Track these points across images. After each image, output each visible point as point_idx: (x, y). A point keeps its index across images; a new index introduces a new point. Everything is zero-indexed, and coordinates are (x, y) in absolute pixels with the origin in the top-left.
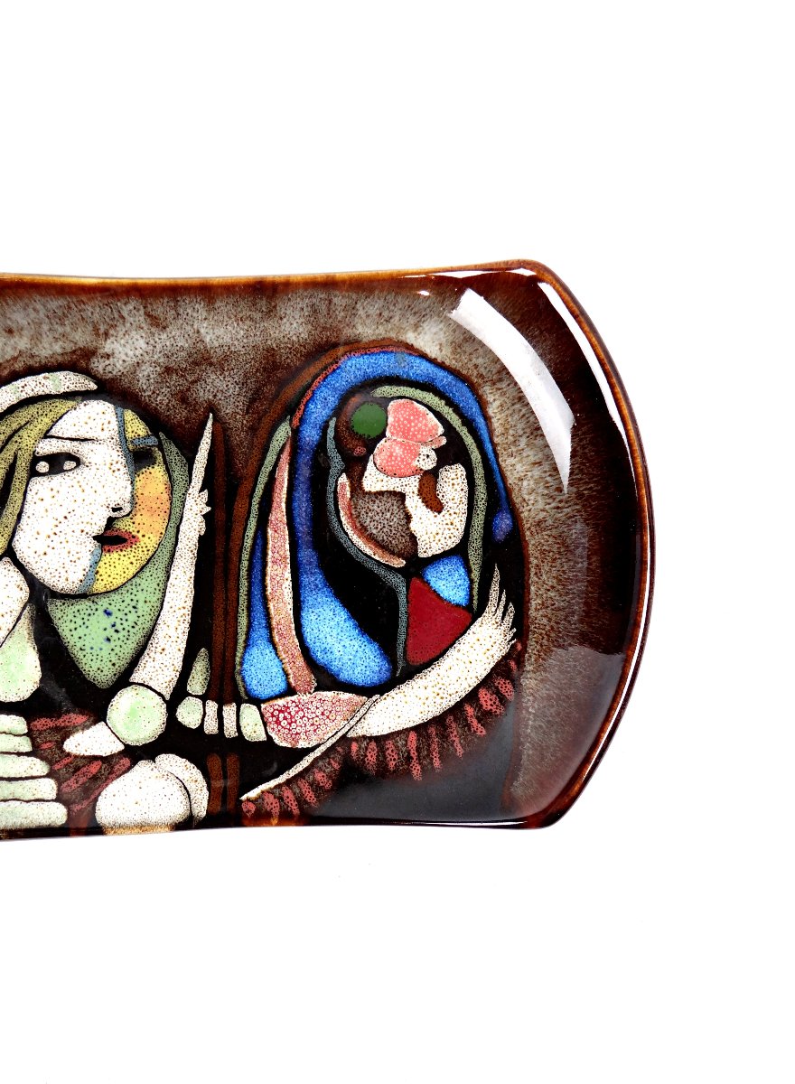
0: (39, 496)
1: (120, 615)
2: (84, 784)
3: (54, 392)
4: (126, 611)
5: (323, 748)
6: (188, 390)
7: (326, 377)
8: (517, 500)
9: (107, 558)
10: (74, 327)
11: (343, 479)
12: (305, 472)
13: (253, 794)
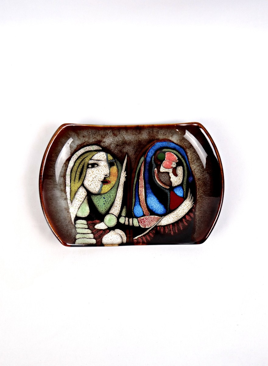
0: (89, 172)
1: (107, 198)
2: (99, 235)
3: (92, 150)
4: (108, 198)
5: (151, 228)
6: (122, 149)
7: (152, 147)
8: (194, 174)
9: (104, 186)
10: (97, 136)
11: (156, 169)
12: (147, 168)
13: (136, 238)
